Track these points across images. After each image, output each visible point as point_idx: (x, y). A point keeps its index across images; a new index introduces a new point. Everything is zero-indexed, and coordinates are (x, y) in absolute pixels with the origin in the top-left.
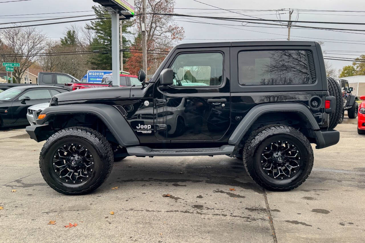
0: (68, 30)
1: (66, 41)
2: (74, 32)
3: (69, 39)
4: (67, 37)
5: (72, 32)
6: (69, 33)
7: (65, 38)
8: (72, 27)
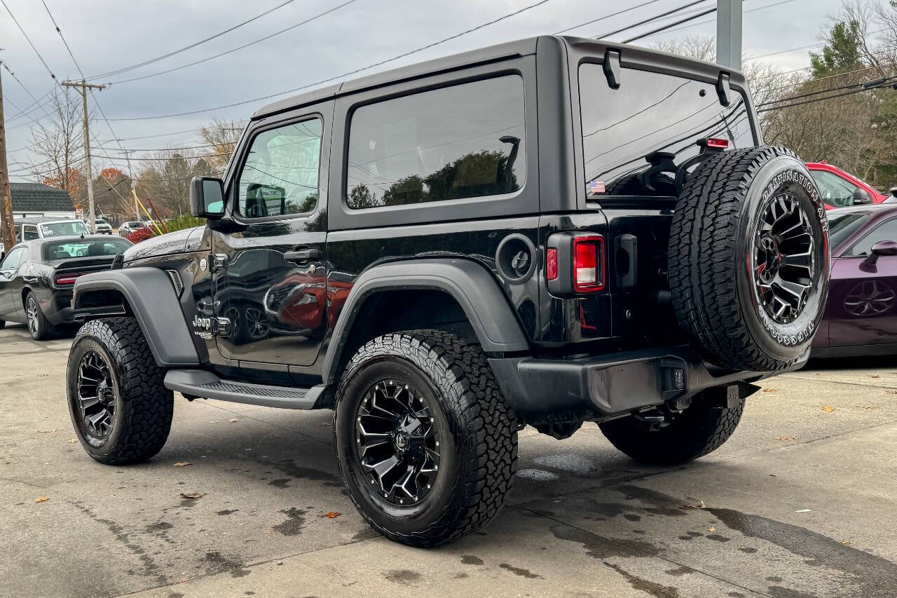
0: (833, 24)
1: (828, 59)
2: (854, 25)
3: (838, 50)
4: (830, 45)
5: (847, 26)
6: (838, 32)
7: (826, 50)
8: (848, 9)
